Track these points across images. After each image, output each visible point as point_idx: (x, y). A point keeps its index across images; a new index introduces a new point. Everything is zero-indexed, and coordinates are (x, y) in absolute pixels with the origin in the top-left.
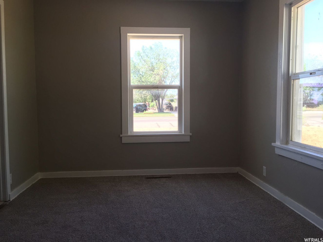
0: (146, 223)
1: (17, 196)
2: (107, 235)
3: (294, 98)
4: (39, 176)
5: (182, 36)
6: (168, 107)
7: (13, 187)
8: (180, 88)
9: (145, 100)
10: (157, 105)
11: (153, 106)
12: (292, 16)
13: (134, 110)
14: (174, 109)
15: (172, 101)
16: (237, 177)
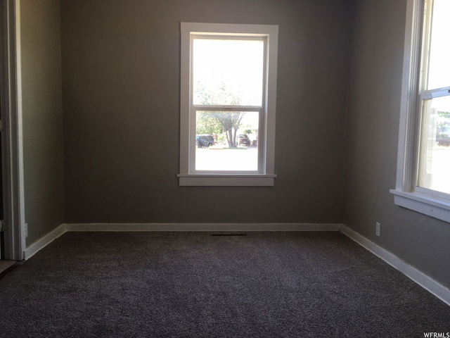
0: (211, 294)
1: (34, 254)
2: (157, 309)
3: (425, 126)
4: (64, 228)
5: (266, 37)
6: (244, 140)
7: (29, 242)
8: (261, 111)
9: (211, 131)
10: (227, 137)
11: (222, 139)
12: (425, 8)
13: (197, 143)
14: (251, 143)
15: (249, 132)
16: (339, 237)
